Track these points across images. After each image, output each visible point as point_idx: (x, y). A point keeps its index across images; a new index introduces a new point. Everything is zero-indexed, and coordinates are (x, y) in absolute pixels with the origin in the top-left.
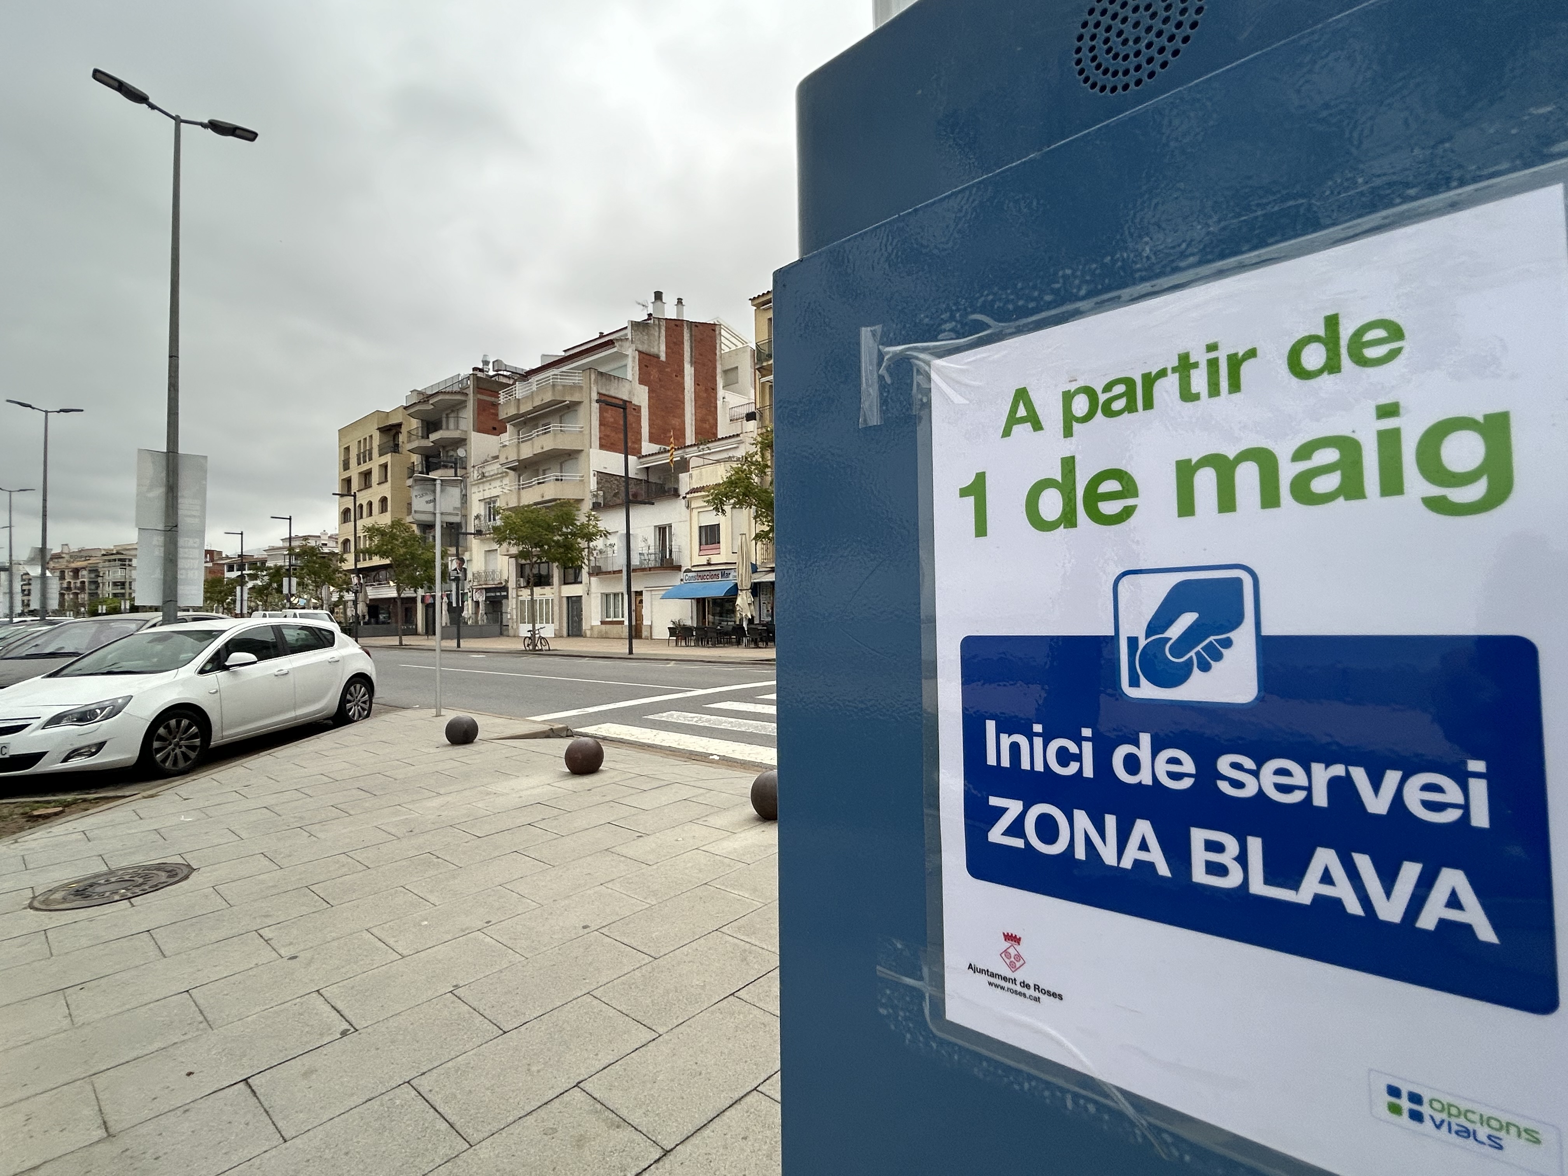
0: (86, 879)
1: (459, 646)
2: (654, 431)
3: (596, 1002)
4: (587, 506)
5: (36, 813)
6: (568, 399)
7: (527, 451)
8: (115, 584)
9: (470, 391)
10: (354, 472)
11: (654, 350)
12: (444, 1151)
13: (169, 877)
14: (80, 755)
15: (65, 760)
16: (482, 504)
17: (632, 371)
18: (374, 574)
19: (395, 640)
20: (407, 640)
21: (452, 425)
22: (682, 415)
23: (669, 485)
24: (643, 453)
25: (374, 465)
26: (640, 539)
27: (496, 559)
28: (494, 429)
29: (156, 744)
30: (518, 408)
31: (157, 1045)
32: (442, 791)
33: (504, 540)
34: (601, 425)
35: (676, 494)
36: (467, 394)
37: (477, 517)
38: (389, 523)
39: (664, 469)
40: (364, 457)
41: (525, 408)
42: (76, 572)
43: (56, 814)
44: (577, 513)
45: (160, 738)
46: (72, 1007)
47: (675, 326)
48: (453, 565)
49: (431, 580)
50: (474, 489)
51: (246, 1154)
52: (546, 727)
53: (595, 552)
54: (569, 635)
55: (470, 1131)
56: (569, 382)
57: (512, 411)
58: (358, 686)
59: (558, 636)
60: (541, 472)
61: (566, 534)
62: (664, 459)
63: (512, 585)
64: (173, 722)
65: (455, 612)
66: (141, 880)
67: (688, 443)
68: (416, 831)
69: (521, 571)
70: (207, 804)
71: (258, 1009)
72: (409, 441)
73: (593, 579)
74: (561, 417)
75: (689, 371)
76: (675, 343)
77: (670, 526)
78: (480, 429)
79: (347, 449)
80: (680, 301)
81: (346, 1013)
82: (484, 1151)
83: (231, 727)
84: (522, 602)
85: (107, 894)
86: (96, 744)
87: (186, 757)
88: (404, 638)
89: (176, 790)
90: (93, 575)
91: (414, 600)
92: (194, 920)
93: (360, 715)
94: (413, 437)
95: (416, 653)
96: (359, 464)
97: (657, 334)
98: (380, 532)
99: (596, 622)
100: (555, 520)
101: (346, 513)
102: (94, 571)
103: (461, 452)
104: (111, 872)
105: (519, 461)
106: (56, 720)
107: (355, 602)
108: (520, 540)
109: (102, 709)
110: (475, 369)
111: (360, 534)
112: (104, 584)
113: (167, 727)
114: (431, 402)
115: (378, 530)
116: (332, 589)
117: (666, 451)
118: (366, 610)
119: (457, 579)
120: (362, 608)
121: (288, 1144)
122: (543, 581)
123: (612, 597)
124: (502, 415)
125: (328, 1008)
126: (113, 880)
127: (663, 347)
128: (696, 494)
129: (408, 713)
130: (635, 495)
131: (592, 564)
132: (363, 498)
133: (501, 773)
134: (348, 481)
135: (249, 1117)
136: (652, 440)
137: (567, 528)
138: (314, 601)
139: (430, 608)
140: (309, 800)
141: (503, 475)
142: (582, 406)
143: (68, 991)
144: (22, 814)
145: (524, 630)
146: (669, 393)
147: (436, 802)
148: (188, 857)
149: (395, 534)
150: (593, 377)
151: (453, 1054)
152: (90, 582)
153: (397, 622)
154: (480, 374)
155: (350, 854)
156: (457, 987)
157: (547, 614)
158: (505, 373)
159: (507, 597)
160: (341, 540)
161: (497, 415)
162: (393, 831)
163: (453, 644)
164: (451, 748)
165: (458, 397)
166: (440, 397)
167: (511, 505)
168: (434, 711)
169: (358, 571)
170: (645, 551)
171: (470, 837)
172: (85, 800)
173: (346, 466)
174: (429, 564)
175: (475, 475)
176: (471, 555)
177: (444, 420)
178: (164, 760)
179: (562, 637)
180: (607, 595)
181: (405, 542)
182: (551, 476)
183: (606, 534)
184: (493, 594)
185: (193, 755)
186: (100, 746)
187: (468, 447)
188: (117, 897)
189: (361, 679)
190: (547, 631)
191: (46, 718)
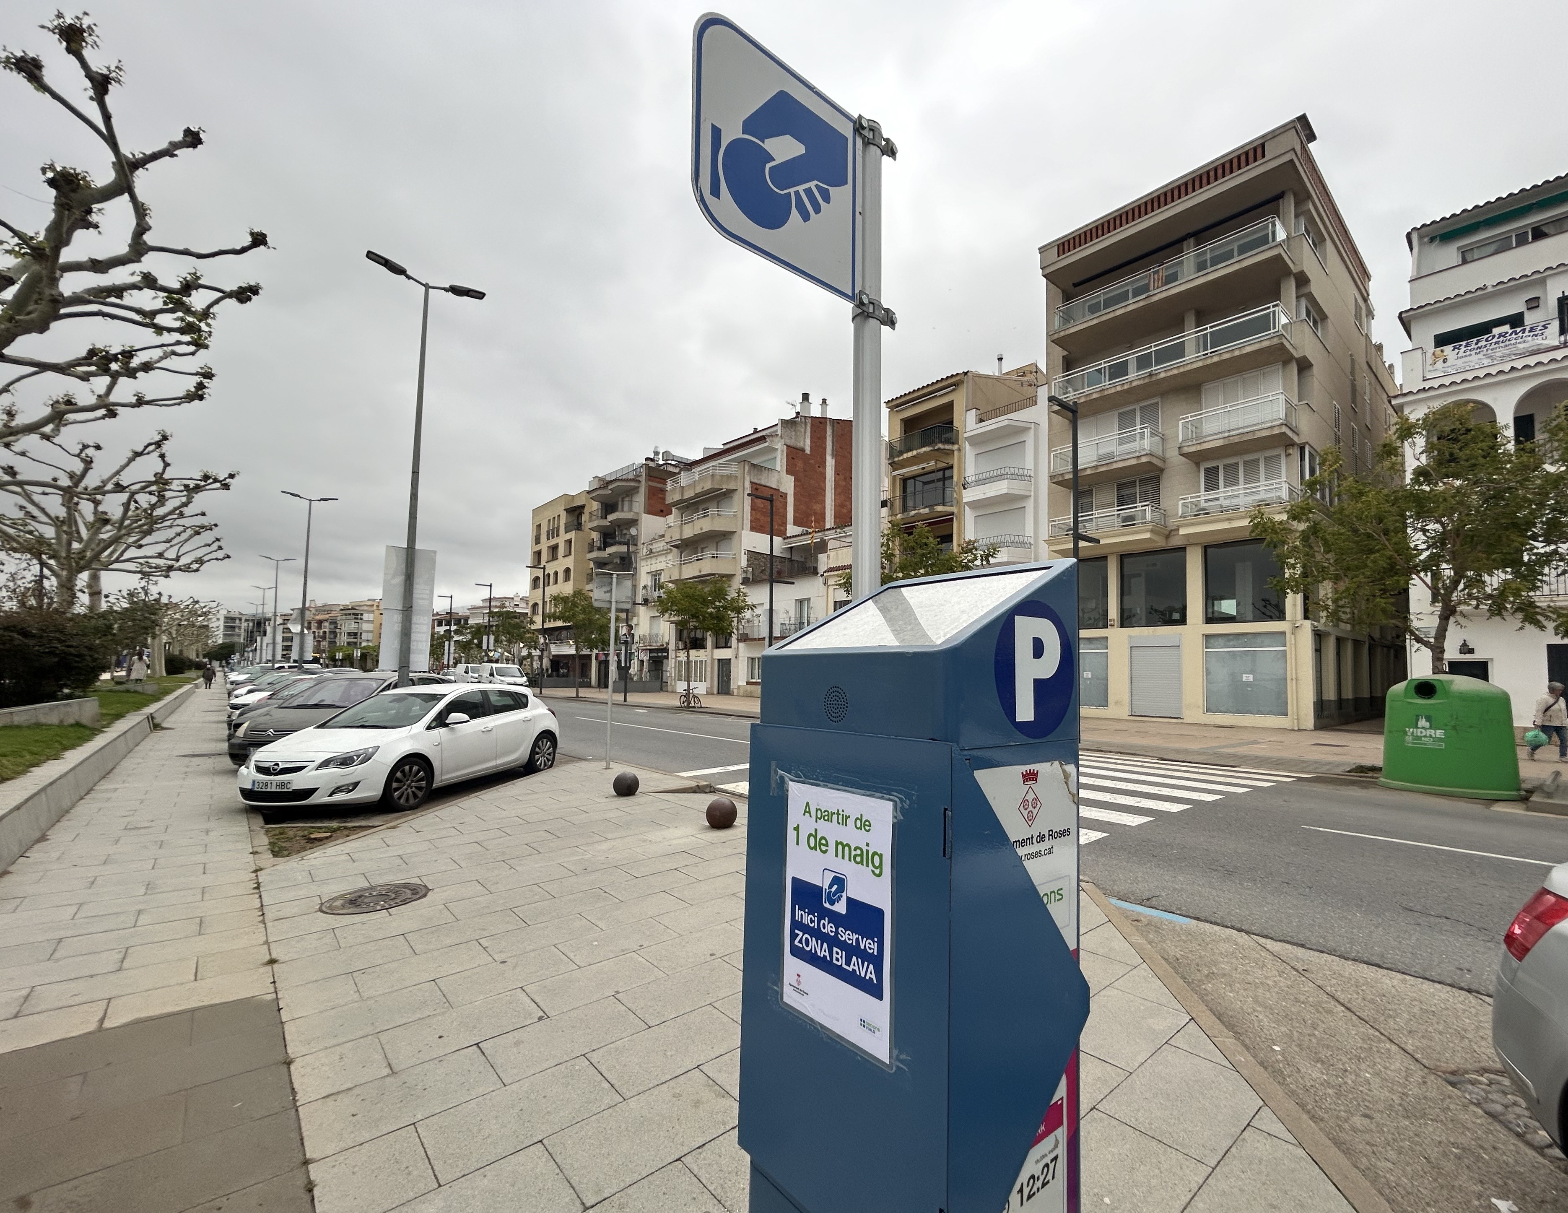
0: (355, 892)
1: (625, 700)
2: (797, 515)
3: (715, 1011)
4: (739, 579)
5: (312, 836)
6: (725, 487)
7: (689, 532)
8: (349, 634)
9: (643, 479)
10: (544, 546)
11: (800, 444)
12: (607, 1101)
13: (413, 894)
14: (341, 791)
15: (331, 795)
16: (650, 576)
17: (780, 462)
18: (557, 633)
19: (571, 692)
20: (584, 692)
21: (626, 508)
22: (823, 502)
23: (810, 564)
24: (788, 535)
25: (561, 540)
26: (782, 611)
27: (659, 624)
28: (662, 511)
29: (395, 785)
30: (682, 495)
31: (418, 1016)
32: (610, 836)
33: (666, 611)
34: (752, 509)
35: (815, 572)
36: (640, 482)
37: (645, 587)
38: (571, 592)
39: (805, 548)
40: (553, 533)
41: (689, 494)
42: (320, 623)
43: (327, 838)
44: (728, 589)
45: (398, 780)
46: (359, 985)
47: (819, 423)
48: (623, 631)
49: (605, 643)
50: (643, 563)
51: (481, 1090)
52: (693, 784)
53: (743, 621)
54: (718, 693)
55: (624, 1091)
56: (726, 472)
57: (677, 497)
58: (545, 741)
59: (709, 693)
60: (700, 550)
61: (718, 608)
62: (806, 541)
63: (672, 647)
64: (407, 768)
65: (623, 671)
66: (393, 896)
67: (828, 526)
68: (589, 869)
69: (680, 637)
70: (434, 836)
71: (481, 997)
72: (590, 521)
73: (741, 645)
74: (718, 502)
75: (830, 462)
76: (819, 438)
77: (809, 600)
78: (649, 512)
79: (539, 526)
80: (824, 401)
81: (540, 1004)
82: (633, 1103)
83: (448, 773)
84: (680, 663)
85: (372, 904)
86: (352, 784)
87: (415, 796)
88: (580, 689)
89: (412, 823)
90: (332, 627)
91: (589, 657)
92: (434, 929)
93: (545, 765)
94: (594, 517)
95: (589, 706)
96: (548, 539)
97: (803, 430)
98: (564, 600)
99: (742, 682)
100: (710, 595)
101: (536, 580)
102: (334, 623)
103: (633, 531)
104: (372, 888)
105: (681, 540)
106: (325, 764)
107: (541, 658)
108: (680, 612)
109: (358, 756)
110: (647, 459)
111: (547, 599)
112: (341, 634)
113: (403, 772)
114: (610, 487)
115: (562, 598)
116: (522, 645)
117: (808, 533)
118: (549, 665)
119: (626, 643)
120: (546, 662)
121: (507, 1087)
122: (698, 644)
123: (757, 661)
124: (669, 501)
125: (528, 1001)
126: (374, 893)
127: (808, 442)
128: (832, 573)
129: (583, 764)
130: (779, 573)
131: (741, 632)
132: (551, 568)
133: (655, 824)
134: (538, 554)
135: (481, 1068)
136: (796, 523)
137: (720, 602)
138: (506, 654)
139: (604, 665)
140: (509, 837)
141: (667, 552)
142: (737, 492)
143: (355, 974)
144: (303, 836)
145: (681, 687)
146: (812, 482)
147: (605, 846)
148: (425, 879)
149: (576, 602)
150: (747, 468)
151: (614, 1039)
152: (330, 632)
153: (574, 676)
154: (651, 464)
155: (540, 885)
156: (617, 992)
157: (701, 673)
158: (673, 462)
159: (667, 657)
160: (531, 604)
161: (664, 499)
162: (572, 868)
163: (620, 697)
164: (616, 799)
165: (633, 484)
166: (618, 484)
167: (673, 579)
168: (604, 764)
169: (545, 631)
170: (787, 622)
171: (629, 877)
172: (346, 828)
173: (537, 541)
174: (605, 628)
175: (644, 551)
176: (638, 620)
177: (620, 503)
178: (400, 798)
179: (713, 694)
180: (753, 659)
181: (584, 610)
182: (708, 553)
183: (753, 607)
184: (655, 655)
185: (420, 794)
186: (356, 784)
187: (639, 527)
188: (379, 908)
189: (547, 735)
190: (700, 688)
191: (319, 761)
